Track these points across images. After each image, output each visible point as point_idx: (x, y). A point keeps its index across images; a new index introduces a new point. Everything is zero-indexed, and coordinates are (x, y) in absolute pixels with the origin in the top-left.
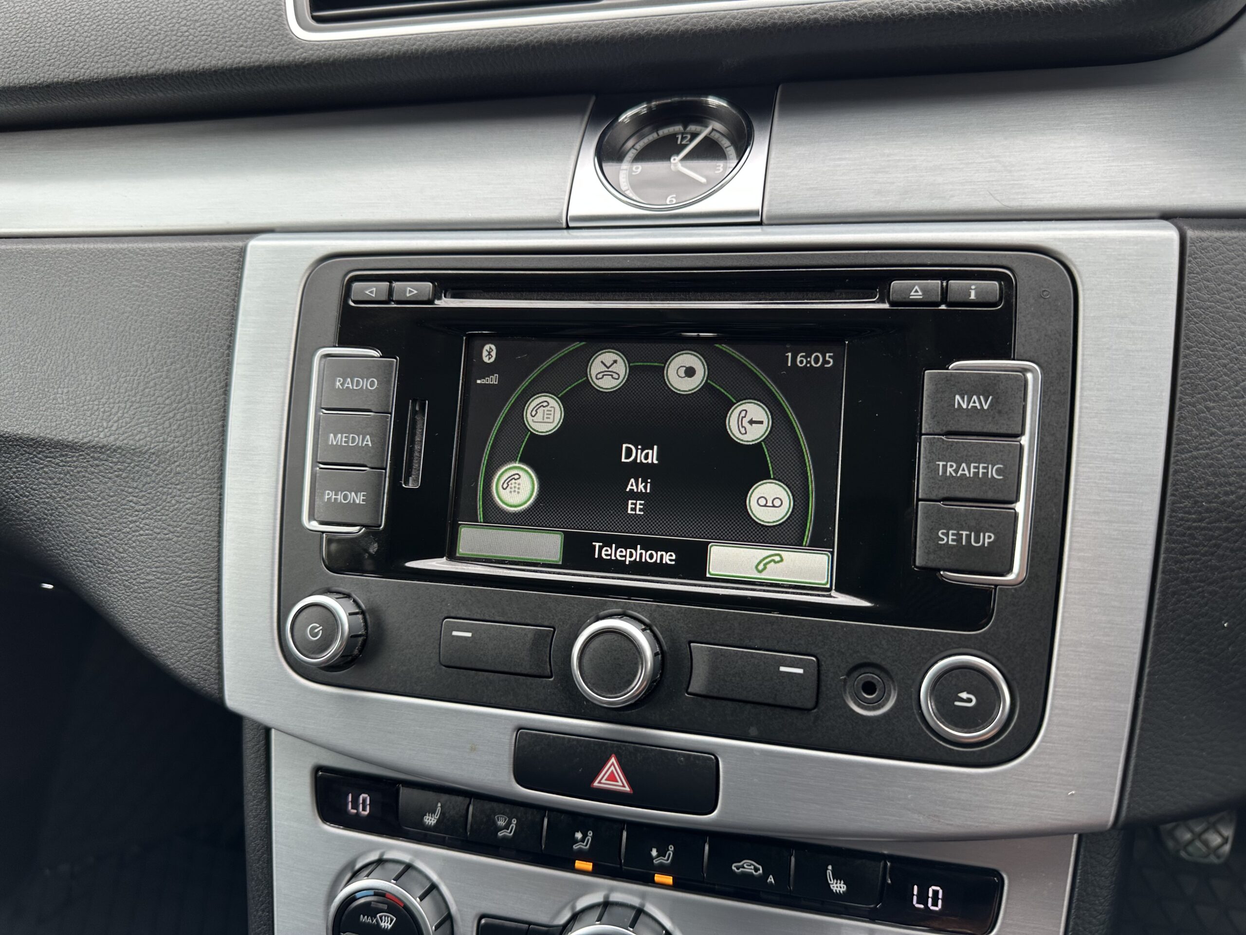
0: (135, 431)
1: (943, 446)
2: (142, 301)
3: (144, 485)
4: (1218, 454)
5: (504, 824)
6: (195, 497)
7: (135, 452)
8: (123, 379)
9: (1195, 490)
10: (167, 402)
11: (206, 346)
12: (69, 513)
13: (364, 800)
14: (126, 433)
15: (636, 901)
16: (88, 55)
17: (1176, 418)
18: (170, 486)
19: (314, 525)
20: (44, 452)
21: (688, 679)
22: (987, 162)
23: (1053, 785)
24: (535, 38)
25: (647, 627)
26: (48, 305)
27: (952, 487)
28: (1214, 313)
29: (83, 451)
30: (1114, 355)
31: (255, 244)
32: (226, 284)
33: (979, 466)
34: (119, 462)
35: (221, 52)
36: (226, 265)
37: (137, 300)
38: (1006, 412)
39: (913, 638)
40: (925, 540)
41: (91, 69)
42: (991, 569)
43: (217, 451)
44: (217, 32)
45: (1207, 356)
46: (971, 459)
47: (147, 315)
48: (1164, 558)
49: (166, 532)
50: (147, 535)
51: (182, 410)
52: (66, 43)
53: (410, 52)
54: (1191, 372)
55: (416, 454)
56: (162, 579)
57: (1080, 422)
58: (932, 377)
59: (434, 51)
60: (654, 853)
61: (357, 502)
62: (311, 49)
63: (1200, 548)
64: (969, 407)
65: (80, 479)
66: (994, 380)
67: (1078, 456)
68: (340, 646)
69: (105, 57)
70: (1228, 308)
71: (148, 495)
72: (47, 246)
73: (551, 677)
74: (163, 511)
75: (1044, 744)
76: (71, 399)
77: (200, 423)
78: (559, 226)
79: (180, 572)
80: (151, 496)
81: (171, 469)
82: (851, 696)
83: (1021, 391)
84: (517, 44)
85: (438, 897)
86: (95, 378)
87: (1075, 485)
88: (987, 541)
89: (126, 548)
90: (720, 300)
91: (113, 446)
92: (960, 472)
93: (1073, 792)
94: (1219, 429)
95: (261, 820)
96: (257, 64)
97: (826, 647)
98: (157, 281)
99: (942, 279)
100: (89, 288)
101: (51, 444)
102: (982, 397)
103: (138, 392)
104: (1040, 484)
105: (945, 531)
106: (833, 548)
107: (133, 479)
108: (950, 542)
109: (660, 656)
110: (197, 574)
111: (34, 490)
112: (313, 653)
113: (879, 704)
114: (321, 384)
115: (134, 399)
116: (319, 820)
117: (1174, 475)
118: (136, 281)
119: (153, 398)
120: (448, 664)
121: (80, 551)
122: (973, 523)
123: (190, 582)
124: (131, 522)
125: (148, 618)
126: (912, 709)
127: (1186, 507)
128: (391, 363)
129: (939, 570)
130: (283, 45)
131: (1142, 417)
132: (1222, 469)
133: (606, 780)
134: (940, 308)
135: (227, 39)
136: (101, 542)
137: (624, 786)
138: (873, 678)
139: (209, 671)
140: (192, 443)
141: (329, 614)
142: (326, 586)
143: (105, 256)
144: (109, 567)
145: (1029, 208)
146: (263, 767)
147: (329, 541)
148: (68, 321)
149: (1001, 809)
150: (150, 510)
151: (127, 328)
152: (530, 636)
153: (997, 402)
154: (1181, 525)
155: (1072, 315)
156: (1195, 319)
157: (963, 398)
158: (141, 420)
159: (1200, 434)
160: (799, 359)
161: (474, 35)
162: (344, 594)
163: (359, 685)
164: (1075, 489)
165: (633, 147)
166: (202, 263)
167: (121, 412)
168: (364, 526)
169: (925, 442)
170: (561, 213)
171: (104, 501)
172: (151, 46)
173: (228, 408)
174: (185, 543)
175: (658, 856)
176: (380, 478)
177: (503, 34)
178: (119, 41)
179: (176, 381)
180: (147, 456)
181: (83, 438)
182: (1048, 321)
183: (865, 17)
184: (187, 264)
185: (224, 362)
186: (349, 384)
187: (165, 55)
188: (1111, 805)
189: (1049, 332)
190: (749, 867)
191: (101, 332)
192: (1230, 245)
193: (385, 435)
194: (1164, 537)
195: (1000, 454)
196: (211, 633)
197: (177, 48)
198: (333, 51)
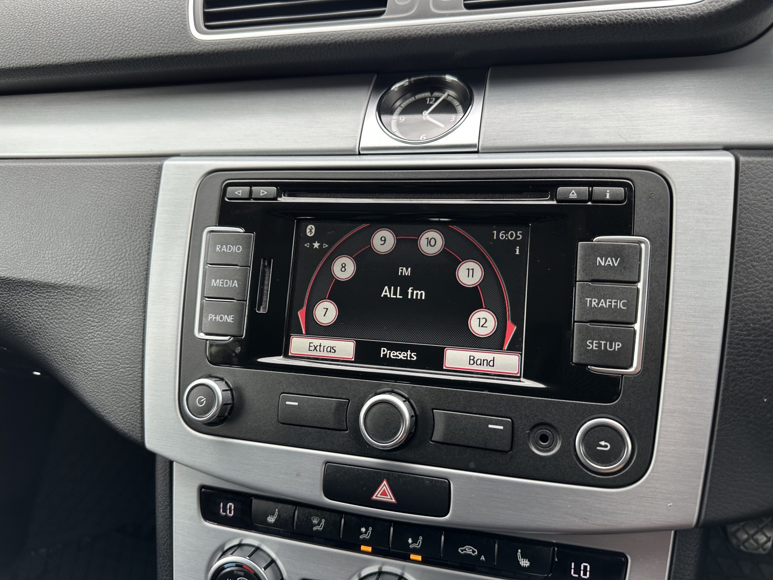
0: (93, 277)
1: (589, 288)
2: (98, 198)
3: (98, 310)
4: (760, 294)
5: (317, 522)
6: (129, 318)
7: (93, 290)
8: (86, 245)
9: (745, 317)
10: (113, 259)
11: (137, 225)
12: (51, 328)
13: (230, 507)
14: (87, 278)
15: (398, 571)
16: (68, 48)
17: (734, 271)
18: (113, 311)
19: (202, 336)
20: (36, 289)
21: (432, 432)
22: (617, 115)
23: (659, 500)
24: (340, 39)
25: (406, 400)
26: (41, 199)
27: (595, 314)
28: (756, 207)
29: (61, 289)
30: (696, 233)
31: (168, 163)
32: (149, 187)
33: (612, 301)
34: (82, 296)
35: (149, 46)
36: (150, 176)
37: (95, 197)
38: (629, 268)
39: (571, 407)
40: (579, 346)
41: (70, 56)
42: (619, 365)
43: (142, 289)
44: (147, 35)
45: (752, 234)
46: (607, 297)
47: (101, 206)
48: (727, 358)
49: (110, 339)
50: (99, 341)
51: (122, 264)
52: (55, 41)
53: (264, 47)
54: (742, 244)
55: (265, 292)
56: (108, 368)
57: (674, 274)
58: (582, 246)
59: (279, 46)
60: (410, 541)
61: (229, 321)
62: (204, 45)
63: (749, 352)
64: (606, 265)
65: (59, 307)
66: (621, 247)
67: (673, 295)
68: (217, 410)
69: (79, 49)
70: (765, 204)
71: (99, 316)
72: (41, 164)
73: (347, 430)
74: (109, 326)
75: (653, 474)
76: (54, 257)
77: (133, 272)
78: (355, 153)
79: (119, 364)
80: (101, 317)
81: (114, 301)
82: (533, 444)
83: (637, 255)
84: (329, 42)
85: (276, 568)
86: (69, 244)
87: (672, 313)
88: (617, 347)
89: (86, 349)
90: (452, 199)
91: (79, 286)
92: (600, 305)
93: (671, 504)
94: (761, 279)
95: (166, 519)
96: (171, 54)
97: (518, 413)
98: (108, 186)
99: (589, 186)
100: (66, 189)
101: (41, 285)
102: (613, 259)
103: (95, 253)
104: (650, 312)
105: (591, 341)
106: (522, 351)
107: (91, 307)
108: (594, 348)
109: (414, 418)
110: (129, 366)
111: (30, 313)
112: (200, 414)
113: (550, 449)
114: (207, 249)
115: (92, 257)
116: (202, 519)
117: (732, 307)
118: (95, 185)
119: (104, 257)
120: (284, 422)
121: (57, 351)
122: (608, 336)
123: (125, 370)
124: (89, 333)
125: (99, 393)
126: (570, 452)
127: (740, 327)
128: (251, 236)
129: (588, 365)
130: (187, 43)
131: (712, 271)
132: (762, 304)
133: (380, 495)
134: (588, 204)
135: (153, 39)
136: (70, 345)
137: (391, 499)
138: (546, 432)
139: (135, 425)
140: (127, 285)
141: (210, 390)
142: (209, 373)
143: (76, 170)
144: (75, 361)
145: (642, 143)
146: (168, 485)
147: (211, 345)
148: (53, 209)
149: (626, 514)
150: (101, 326)
151: (89, 214)
152: (334, 404)
153: (623, 261)
154: (737, 338)
155: (669, 208)
156: (745, 211)
157: (602, 259)
158: (97, 271)
159: (748, 282)
160: (501, 235)
161: (303, 37)
162: (219, 378)
163: (228, 435)
164: (672, 316)
165: (400, 105)
166: (135, 174)
167: (84, 265)
168: (232, 336)
169: (578, 286)
170: (356, 145)
171: (73, 320)
172: (106, 43)
173: (150, 263)
174: (122, 346)
175: (412, 543)
176: (243, 306)
177: (321, 37)
178: (87, 40)
179: (118, 247)
180: (99, 293)
181: (61, 281)
182: (654, 212)
183: (542, 26)
184: (126, 175)
185: (148, 235)
186: (224, 249)
187: (115, 48)
188: (695, 513)
189: (655, 219)
190: (469, 550)
191: (72, 216)
192: (766, 166)
193: (246, 280)
194: (727, 345)
195: (625, 293)
196: (137, 402)
197: (122, 44)
198: (217, 46)
